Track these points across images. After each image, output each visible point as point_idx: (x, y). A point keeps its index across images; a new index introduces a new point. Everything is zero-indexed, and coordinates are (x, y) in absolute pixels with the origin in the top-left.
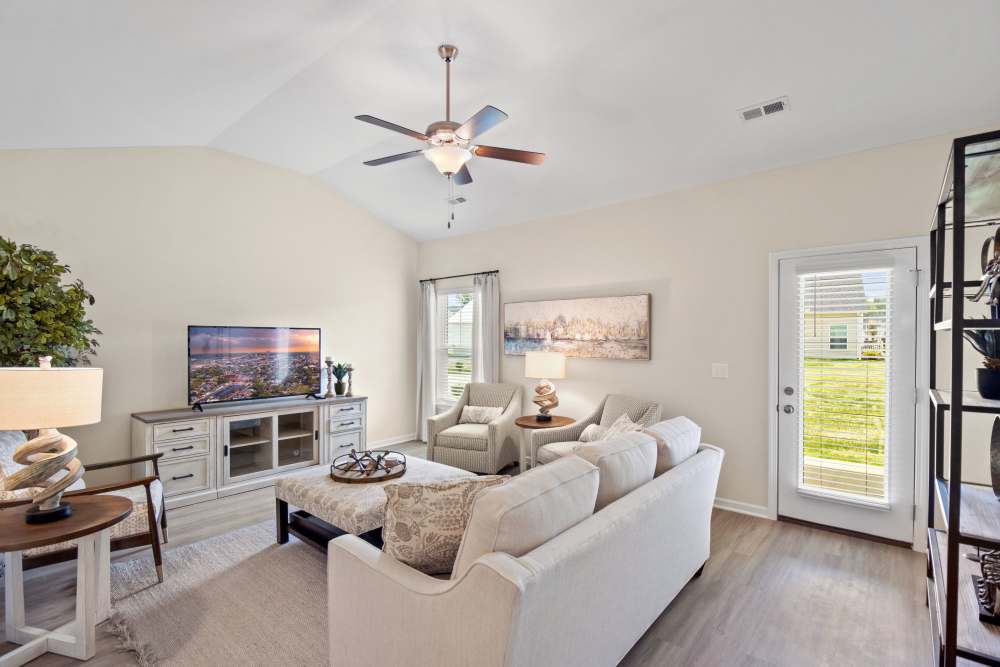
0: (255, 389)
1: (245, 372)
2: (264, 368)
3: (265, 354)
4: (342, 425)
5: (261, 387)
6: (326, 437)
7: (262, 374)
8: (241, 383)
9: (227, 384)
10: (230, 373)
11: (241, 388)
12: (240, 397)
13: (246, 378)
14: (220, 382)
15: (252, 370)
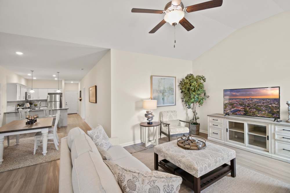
0: (245, 111)
1: (241, 105)
2: (249, 104)
3: (249, 99)
4: (283, 138)
5: (248, 111)
6: (273, 141)
7: (248, 106)
8: (240, 109)
9: (235, 109)
10: (236, 105)
11: (239, 111)
12: (239, 114)
13: (241, 107)
14: (233, 107)
15: (244, 104)
